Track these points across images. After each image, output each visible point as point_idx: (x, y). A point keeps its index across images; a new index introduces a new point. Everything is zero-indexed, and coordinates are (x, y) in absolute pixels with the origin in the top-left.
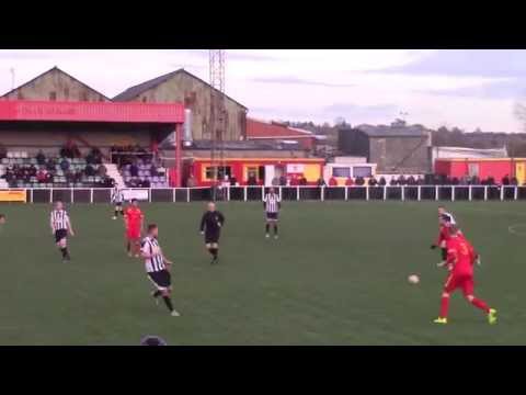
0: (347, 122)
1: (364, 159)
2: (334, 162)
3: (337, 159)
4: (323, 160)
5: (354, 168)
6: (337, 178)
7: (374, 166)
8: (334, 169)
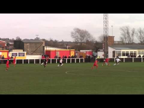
0: (20, 38)
1: (22, 50)
2: (12, 51)
3: (13, 50)
4: (8, 51)
5: (19, 53)
6: (13, 57)
7: (25, 52)
8: (12, 54)
